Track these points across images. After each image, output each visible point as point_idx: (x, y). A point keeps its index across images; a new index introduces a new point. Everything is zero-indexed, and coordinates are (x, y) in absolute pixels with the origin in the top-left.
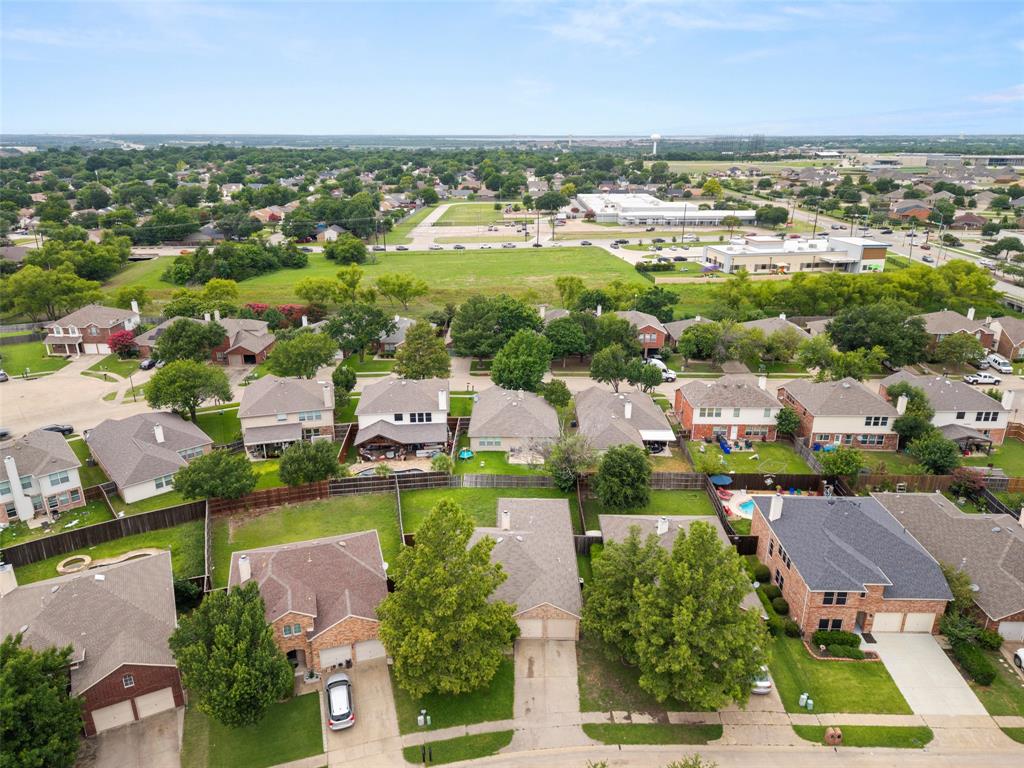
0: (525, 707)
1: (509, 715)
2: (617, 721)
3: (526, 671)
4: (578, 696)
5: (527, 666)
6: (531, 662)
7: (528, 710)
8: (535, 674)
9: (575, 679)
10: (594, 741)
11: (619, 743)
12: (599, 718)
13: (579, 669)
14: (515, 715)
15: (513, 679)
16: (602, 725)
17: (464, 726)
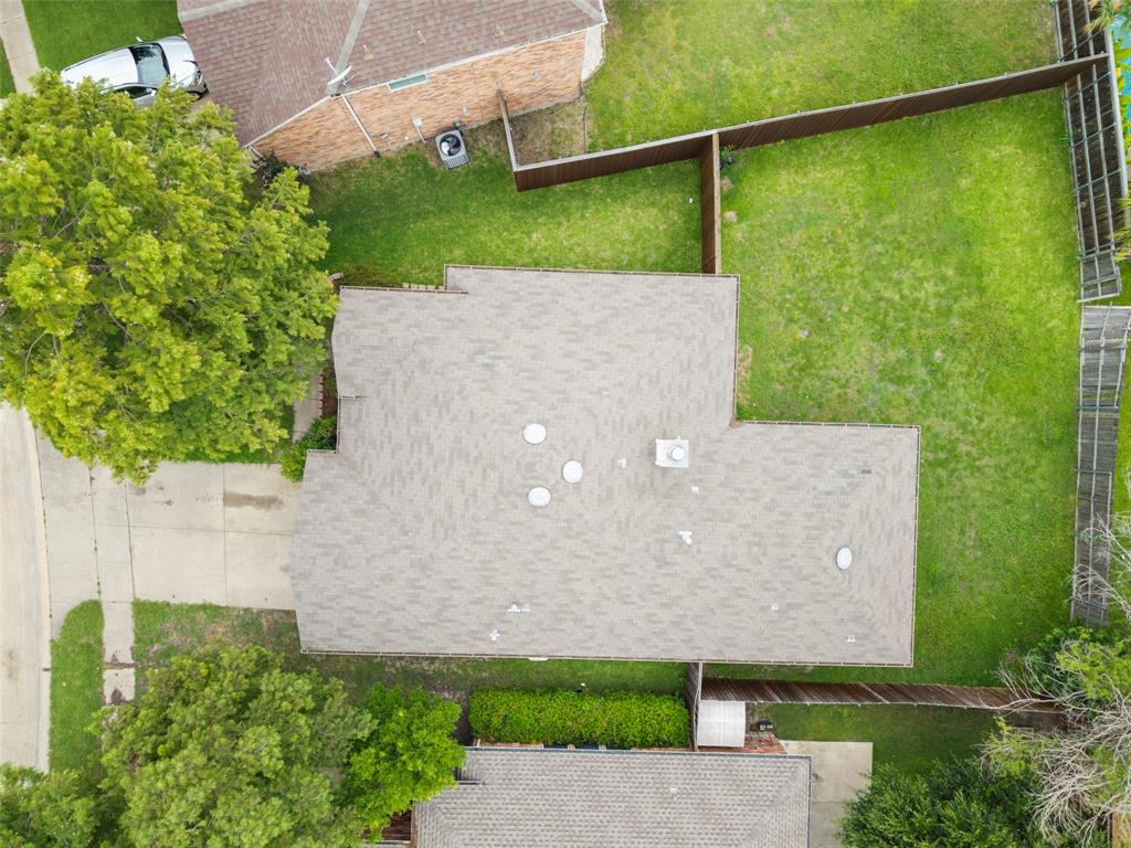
2: (108, 674)
3: (241, 489)
5: (256, 493)
9: (217, 599)
10: (60, 618)
11: (54, 669)
12: (118, 637)
13: (247, 610)
16: (100, 642)
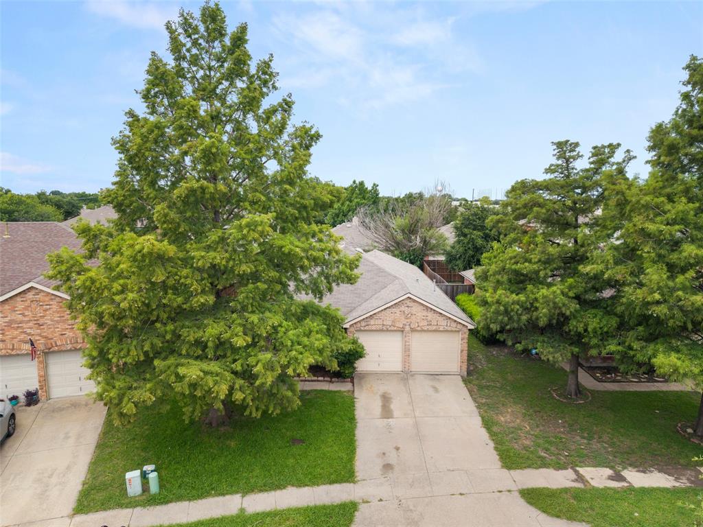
0: (379, 463)
1: (346, 475)
3: (378, 410)
4: (492, 444)
5: (379, 404)
6: (386, 399)
7: (388, 467)
8: (396, 414)
9: (477, 421)
12: (550, 479)
14: (359, 475)
15: (352, 419)
17: (238, 497)
